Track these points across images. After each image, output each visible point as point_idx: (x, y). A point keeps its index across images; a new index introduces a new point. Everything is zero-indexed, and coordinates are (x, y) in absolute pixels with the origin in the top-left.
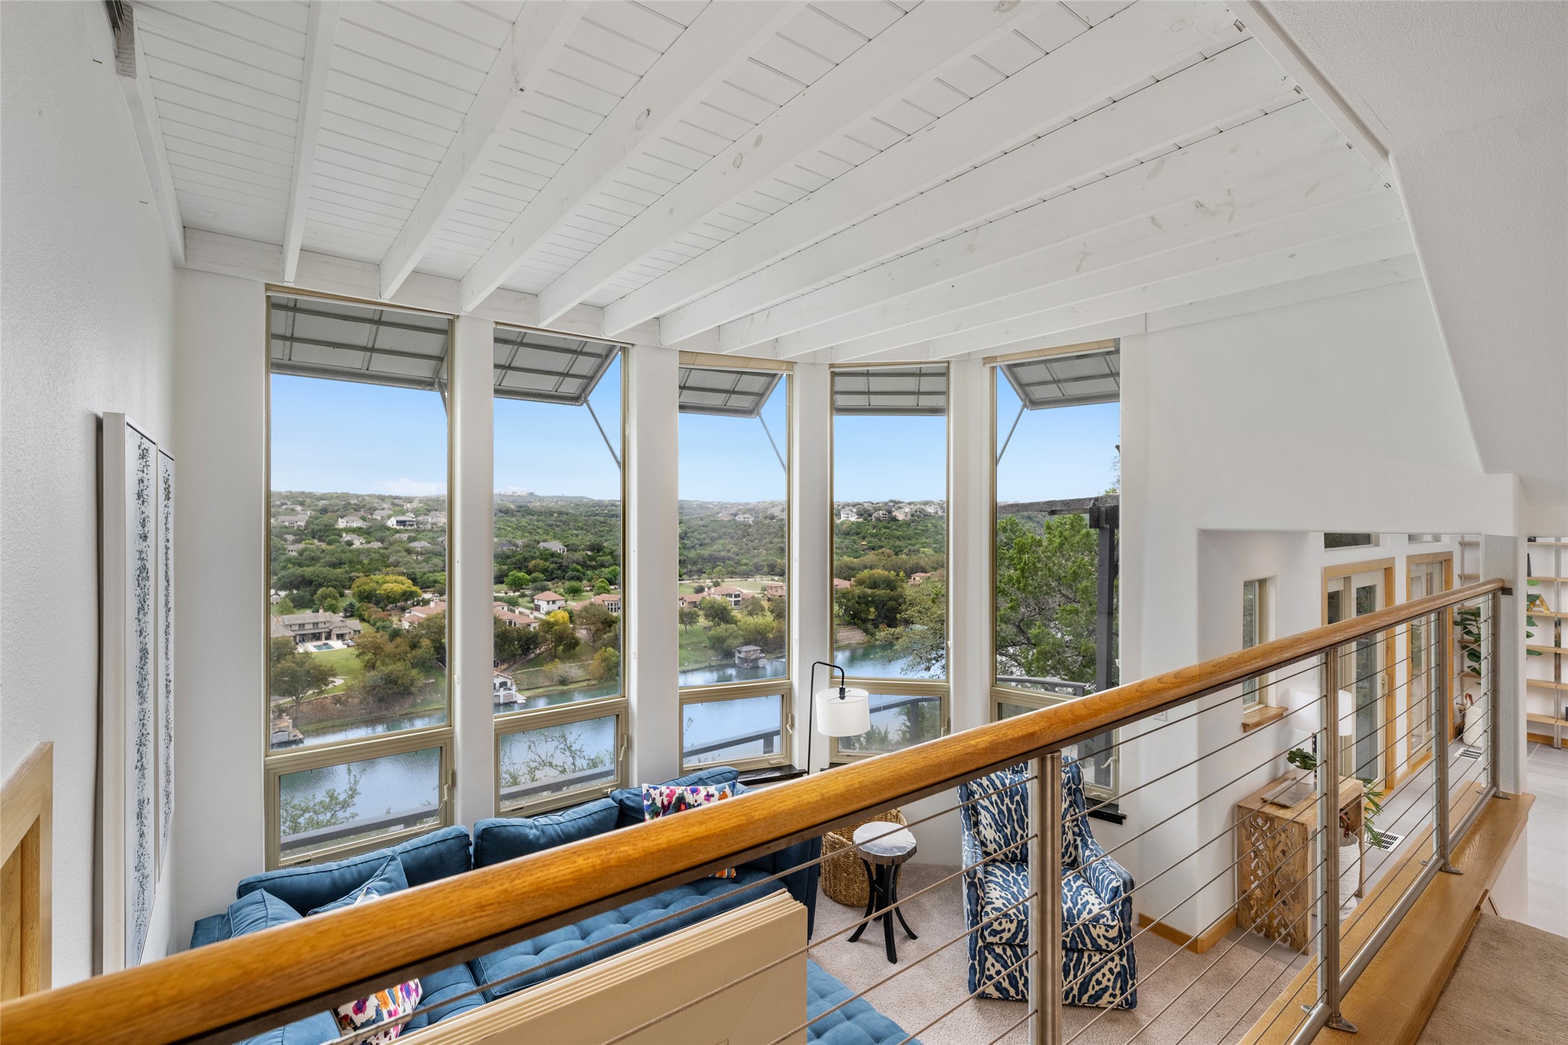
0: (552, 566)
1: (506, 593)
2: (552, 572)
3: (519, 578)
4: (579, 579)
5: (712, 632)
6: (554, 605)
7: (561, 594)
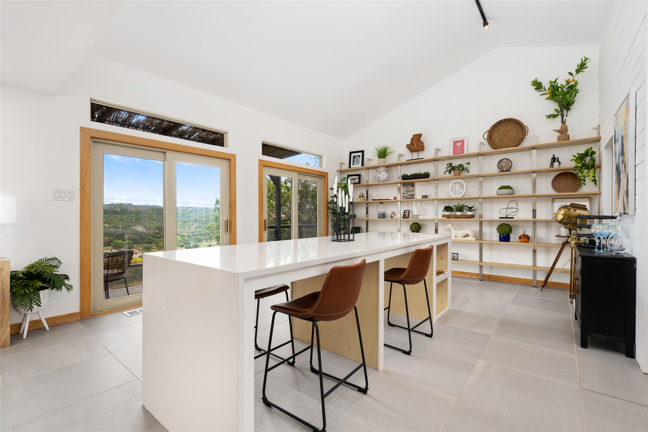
0: (137, 237)
1: (111, 250)
2: (137, 240)
3: (119, 243)
4: (151, 243)
6: (136, 255)
7: (141, 250)
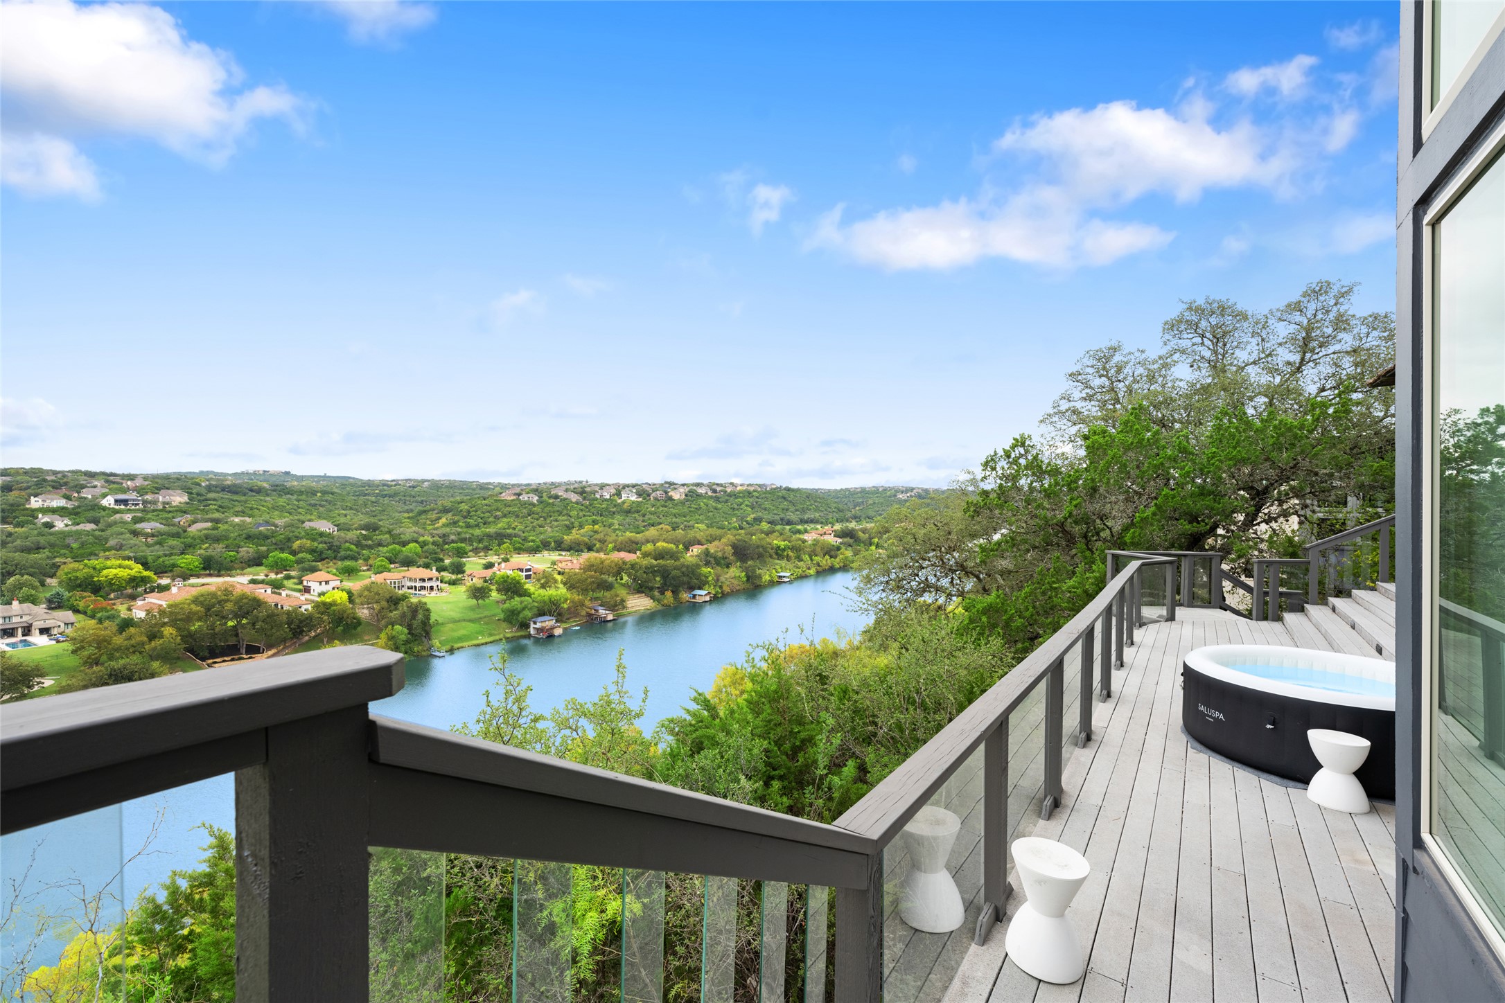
0: (321, 546)
1: (267, 576)
2: (321, 553)
3: (282, 559)
4: (354, 558)
5: (507, 605)
6: (327, 586)
7: (334, 574)
